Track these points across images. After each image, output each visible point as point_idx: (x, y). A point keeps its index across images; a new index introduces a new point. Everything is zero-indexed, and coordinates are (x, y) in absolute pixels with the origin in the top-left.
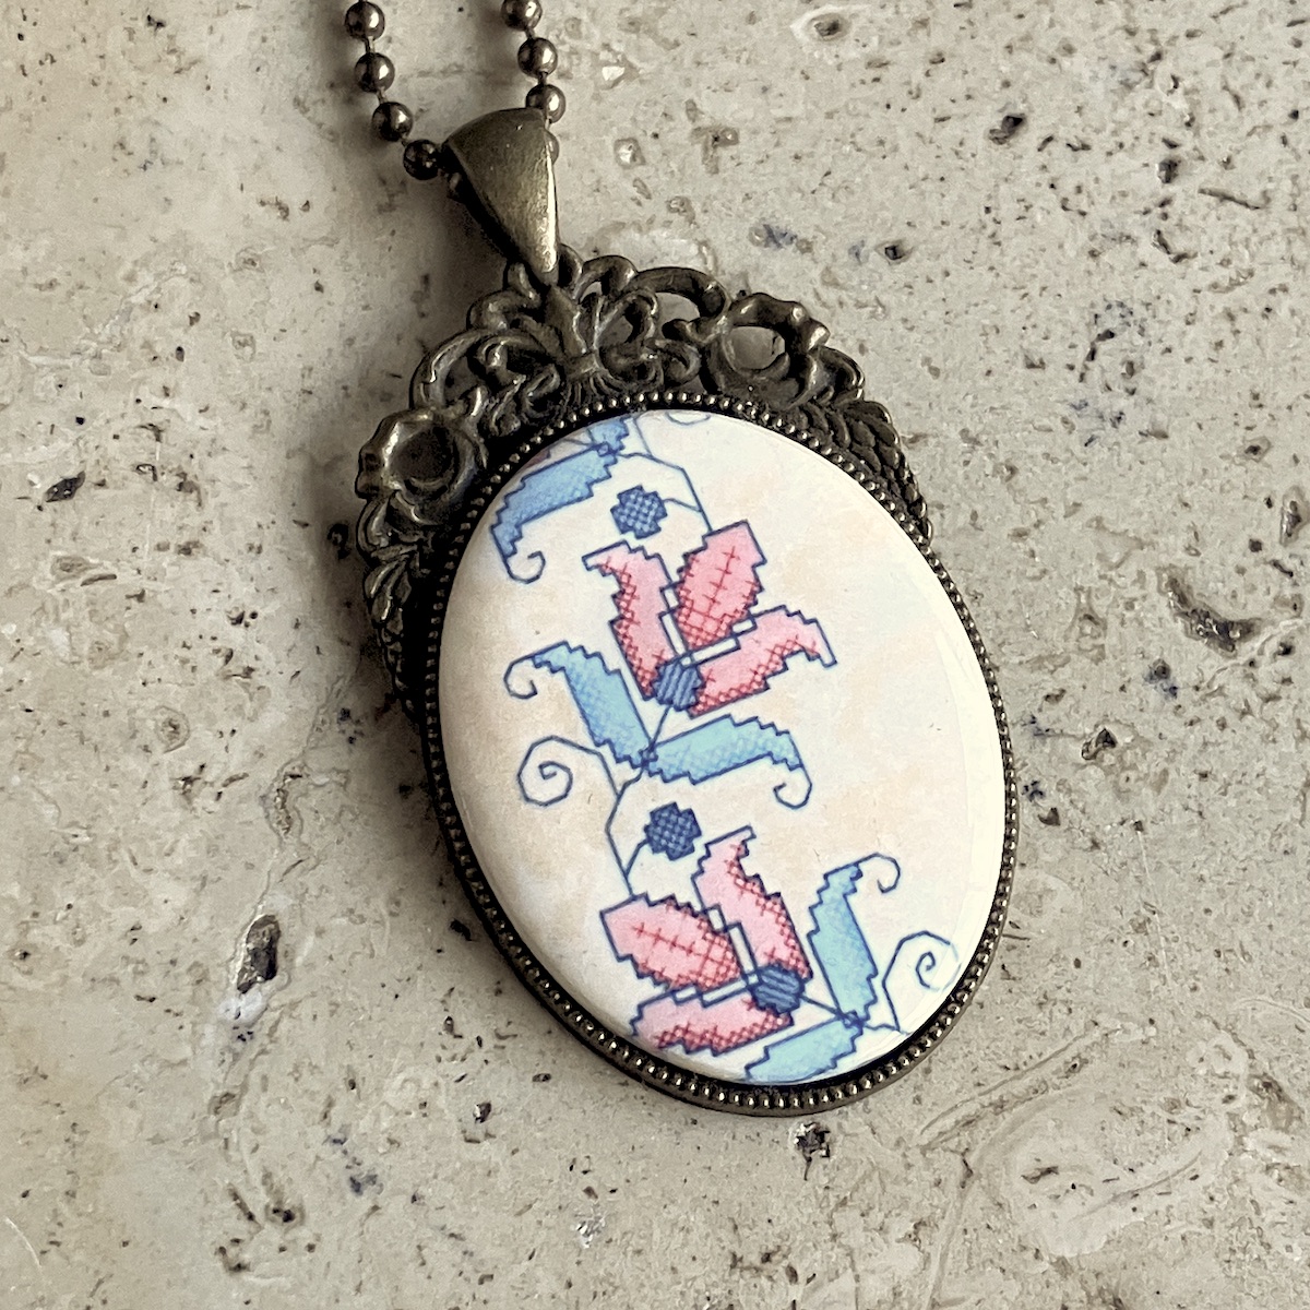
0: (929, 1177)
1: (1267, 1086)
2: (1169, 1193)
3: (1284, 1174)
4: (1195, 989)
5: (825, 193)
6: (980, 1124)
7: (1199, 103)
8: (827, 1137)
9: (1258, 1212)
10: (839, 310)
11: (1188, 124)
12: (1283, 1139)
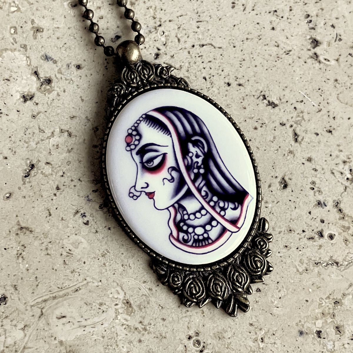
0: (31, 314)
1: (127, 303)
2: (94, 327)
3: (127, 327)
4: (114, 274)
5: (63, 49)
6: (48, 302)
7: (168, 39)
8: (7, 299)
9: (117, 336)
10: (60, 80)
11: (164, 45)
12: (128, 318)
